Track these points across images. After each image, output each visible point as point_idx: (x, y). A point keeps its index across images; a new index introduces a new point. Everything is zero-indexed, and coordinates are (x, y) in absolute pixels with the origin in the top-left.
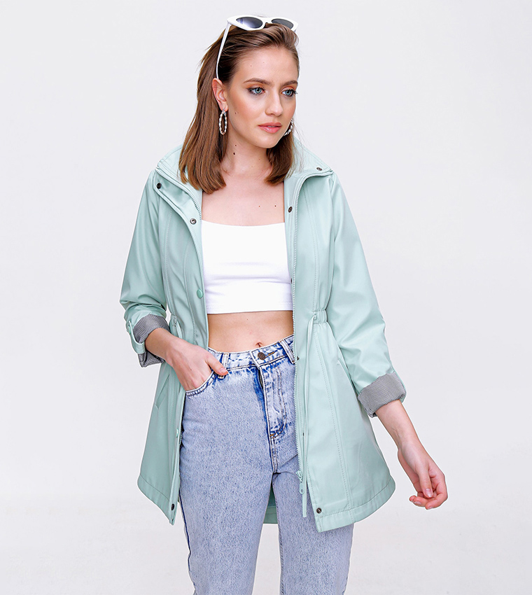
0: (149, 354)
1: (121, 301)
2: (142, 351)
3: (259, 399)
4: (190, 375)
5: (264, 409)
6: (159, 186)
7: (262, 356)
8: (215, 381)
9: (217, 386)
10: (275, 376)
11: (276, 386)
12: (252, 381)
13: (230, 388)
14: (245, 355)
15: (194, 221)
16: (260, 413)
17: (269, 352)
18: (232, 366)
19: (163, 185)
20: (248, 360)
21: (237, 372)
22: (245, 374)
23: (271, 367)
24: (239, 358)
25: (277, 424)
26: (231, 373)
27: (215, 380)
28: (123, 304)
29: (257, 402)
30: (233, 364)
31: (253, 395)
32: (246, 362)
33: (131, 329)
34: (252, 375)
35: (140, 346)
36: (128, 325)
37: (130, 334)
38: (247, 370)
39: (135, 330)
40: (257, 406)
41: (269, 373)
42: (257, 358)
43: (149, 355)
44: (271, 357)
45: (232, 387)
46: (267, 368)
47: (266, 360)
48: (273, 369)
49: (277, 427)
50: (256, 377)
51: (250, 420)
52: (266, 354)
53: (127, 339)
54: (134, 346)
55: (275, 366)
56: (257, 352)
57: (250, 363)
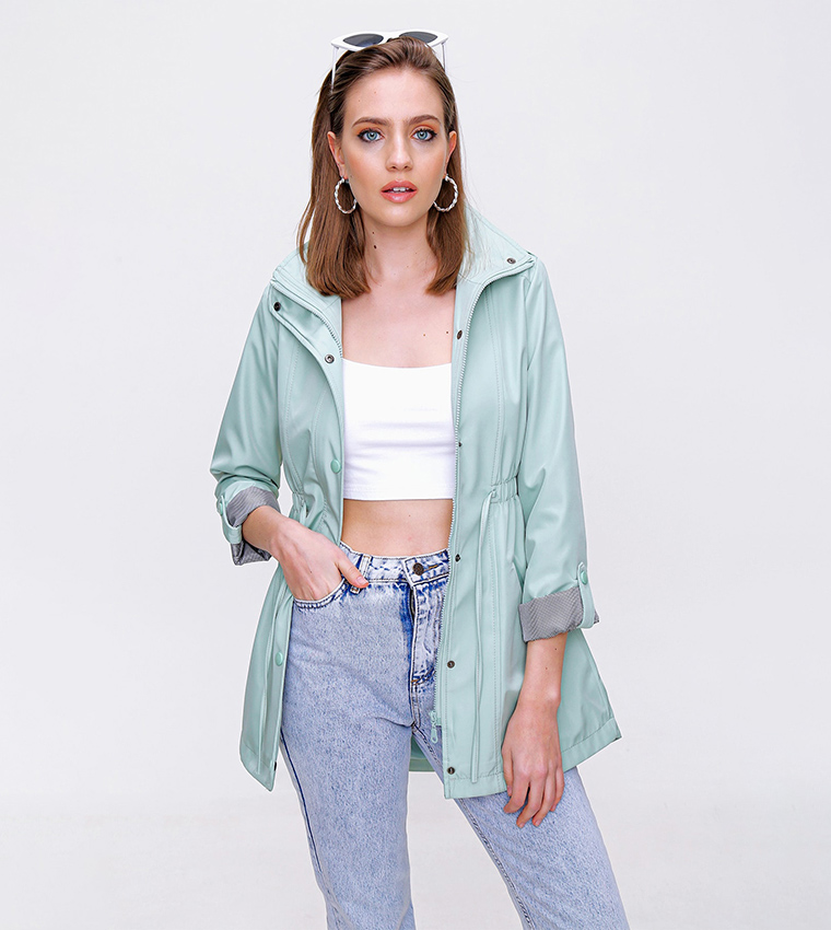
0: (247, 546)
1: (212, 470)
2: (237, 540)
3: (405, 630)
4: (309, 579)
5: (410, 645)
6: (277, 307)
7: (419, 569)
8: (345, 595)
9: (347, 604)
10: (435, 602)
11: (433, 617)
12: (399, 603)
13: (365, 609)
14: (394, 564)
15: (331, 359)
16: (403, 650)
17: (430, 563)
18: (373, 576)
19: (283, 305)
20: (398, 572)
21: (379, 587)
22: (390, 592)
23: (430, 588)
24: (385, 566)
25: (425, 667)
26: (370, 586)
27: (345, 592)
28: (215, 475)
29: (401, 633)
30: (376, 574)
31: (397, 623)
32: (395, 574)
33: (223, 507)
34: (400, 594)
35: (235, 530)
36: (219, 502)
37: (222, 515)
38: (394, 587)
39: (230, 508)
40: (400, 639)
41: (427, 596)
42: (411, 572)
43: (248, 548)
44: (431, 572)
45: (368, 608)
46: (424, 589)
47: (425, 575)
48: (433, 592)
49: (423, 671)
50: (406, 599)
51: (387, 657)
52: (425, 566)
53: (217, 522)
54: (226, 533)
55: (436, 587)
56: (413, 562)
57: (401, 577)
